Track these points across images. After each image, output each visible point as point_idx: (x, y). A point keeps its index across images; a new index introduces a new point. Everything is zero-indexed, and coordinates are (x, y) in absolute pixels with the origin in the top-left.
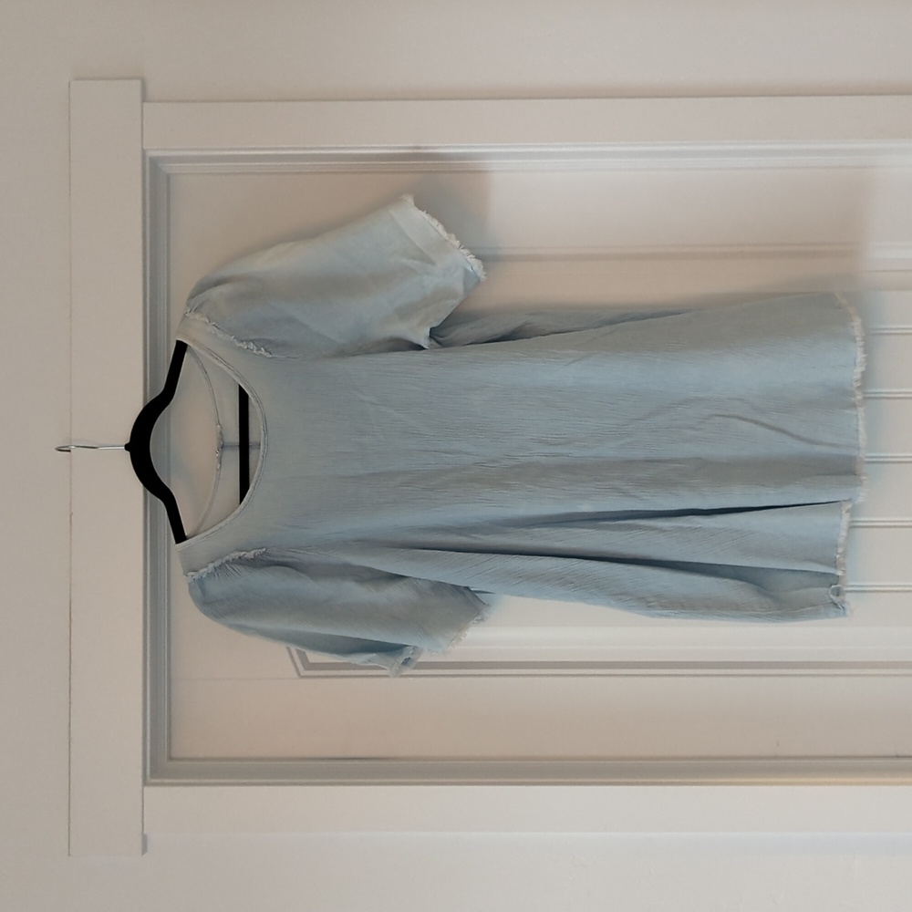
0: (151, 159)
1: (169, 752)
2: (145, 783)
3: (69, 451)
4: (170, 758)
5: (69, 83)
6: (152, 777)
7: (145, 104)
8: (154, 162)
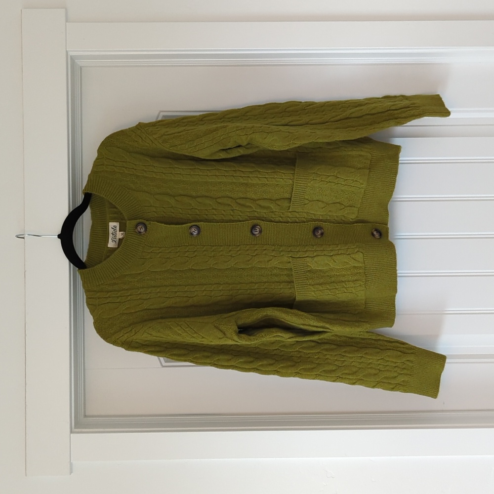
0: (71, 56)
1: (85, 412)
2: (71, 432)
3: (24, 238)
4: (85, 416)
5: (21, 11)
6: (75, 427)
7: (67, 23)
8: (73, 59)
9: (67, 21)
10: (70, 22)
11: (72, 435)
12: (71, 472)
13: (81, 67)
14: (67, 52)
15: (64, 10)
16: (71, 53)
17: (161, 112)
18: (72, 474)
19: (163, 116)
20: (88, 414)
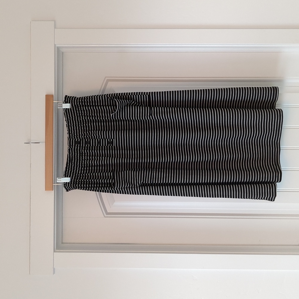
1: (62, 241)
2: (54, 251)
4: (62, 243)
5: (31, 22)
6: (57, 249)
8: (58, 48)
9: (55, 28)
10: (57, 28)
11: (55, 253)
12: (54, 273)
13: (63, 53)
14: (55, 45)
15: (53, 22)
16: (57, 46)
17: (106, 77)
18: (54, 274)
19: (107, 80)
20: (64, 242)
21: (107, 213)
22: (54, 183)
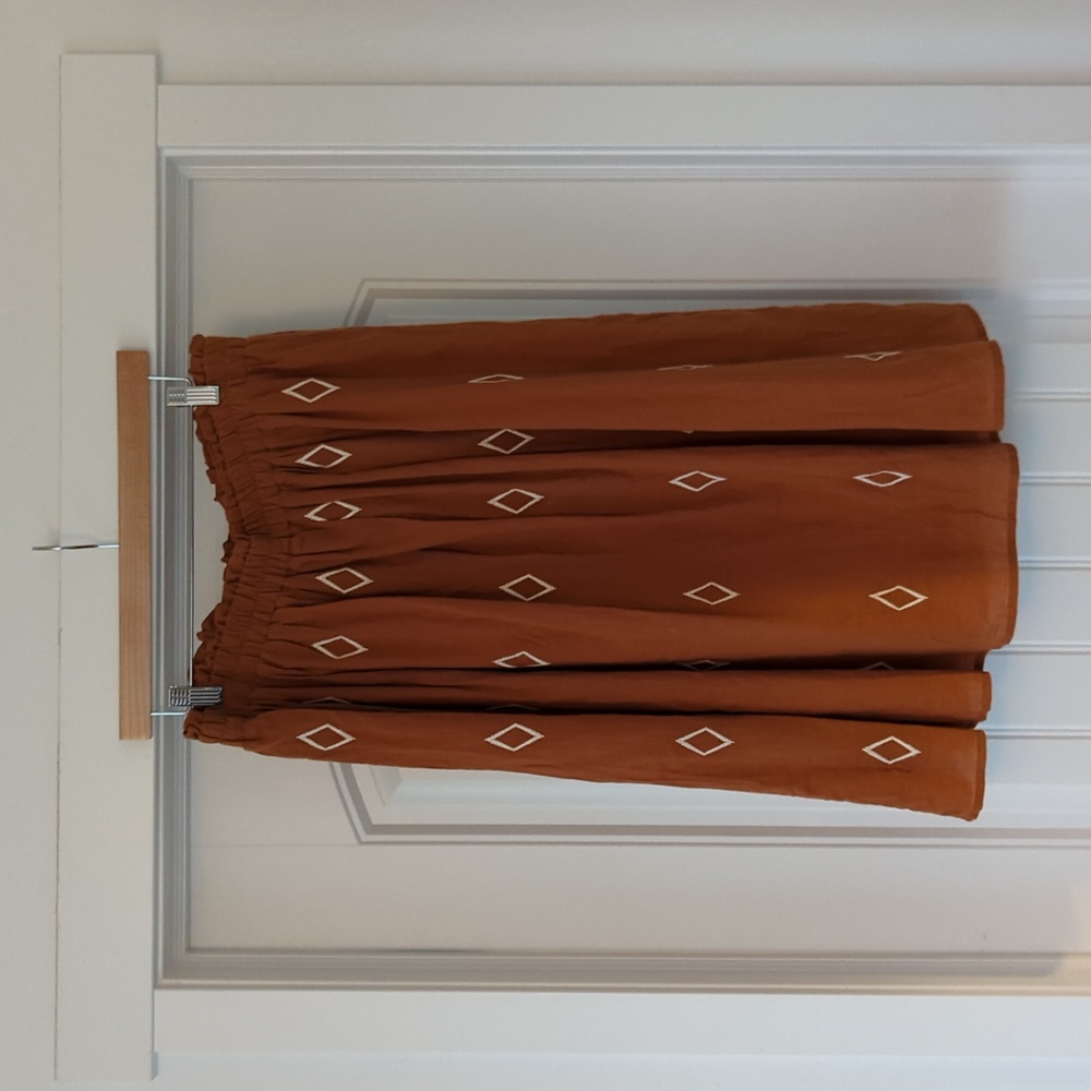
0: (168, 159)
1: (188, 938)
2: (156, 986)
4: (190, 949)
5: (60, 58)
6: (165, 976)
7: (160, 87)
8: (172, 163)
9: (159, 81)
10: (167, 84)
11: (157, 992)
12: (154, 1073)
13: (191, 183)
14: (158, 150)
15: (151, 59)
16: (167, 153)
17: (365, 280)
18: (156, 1079)
19: (371, 291)
20: (195, 943)
21: (373, 829)
22: (154, 709)
